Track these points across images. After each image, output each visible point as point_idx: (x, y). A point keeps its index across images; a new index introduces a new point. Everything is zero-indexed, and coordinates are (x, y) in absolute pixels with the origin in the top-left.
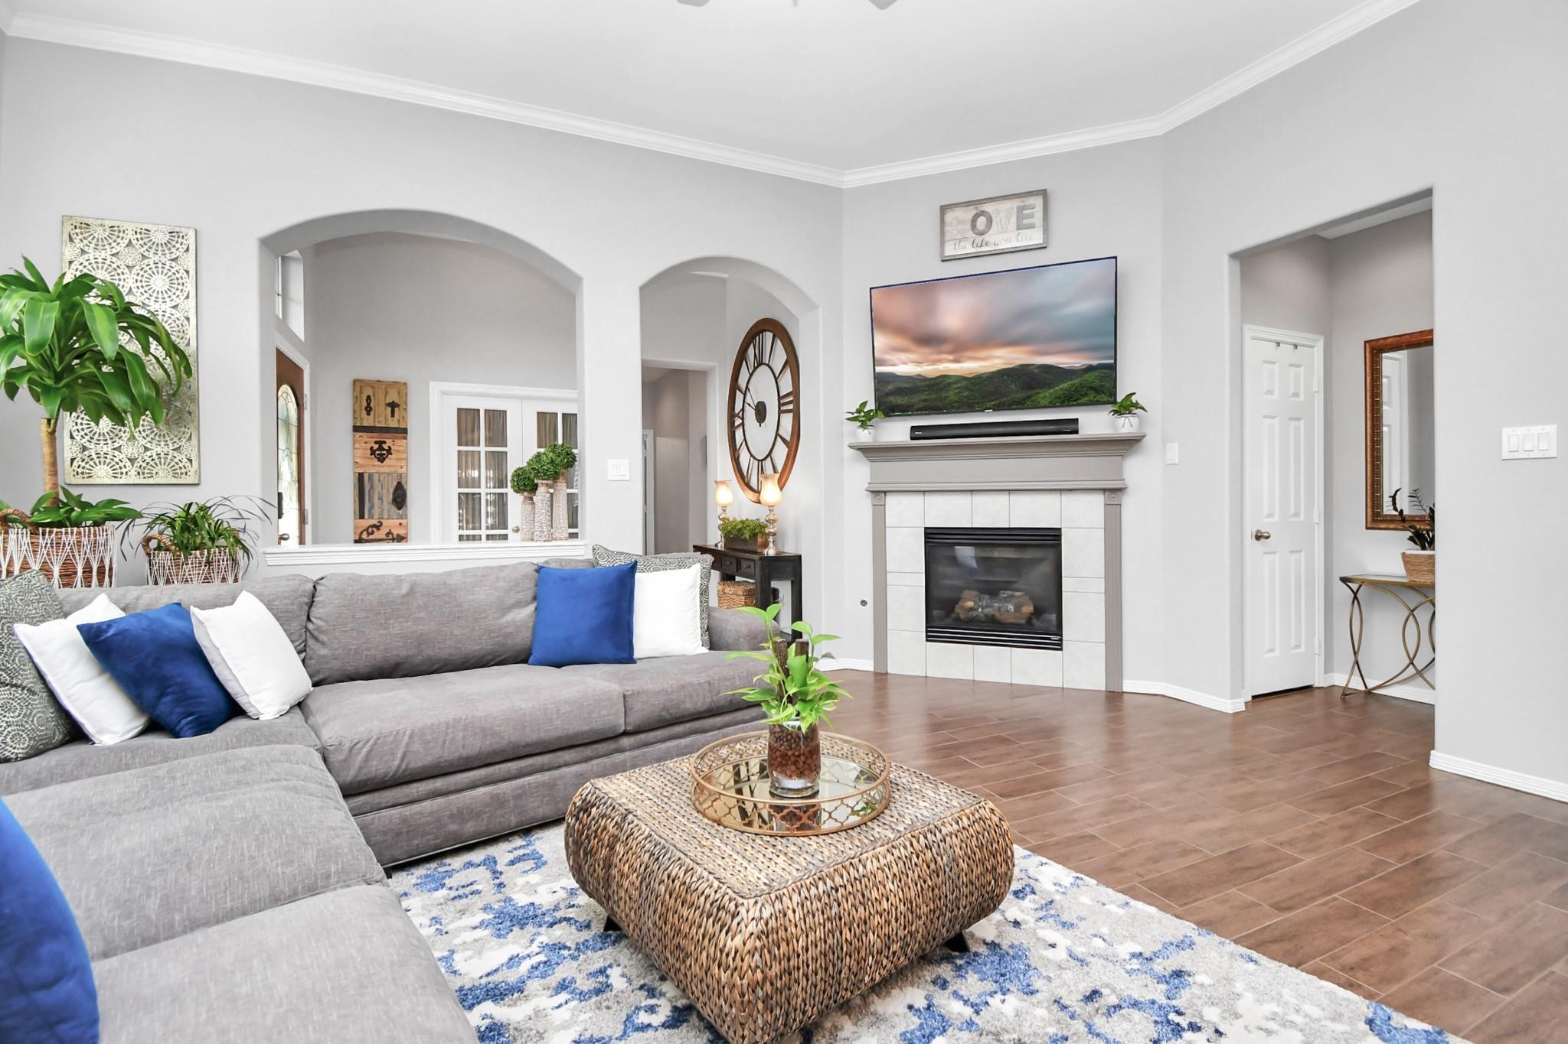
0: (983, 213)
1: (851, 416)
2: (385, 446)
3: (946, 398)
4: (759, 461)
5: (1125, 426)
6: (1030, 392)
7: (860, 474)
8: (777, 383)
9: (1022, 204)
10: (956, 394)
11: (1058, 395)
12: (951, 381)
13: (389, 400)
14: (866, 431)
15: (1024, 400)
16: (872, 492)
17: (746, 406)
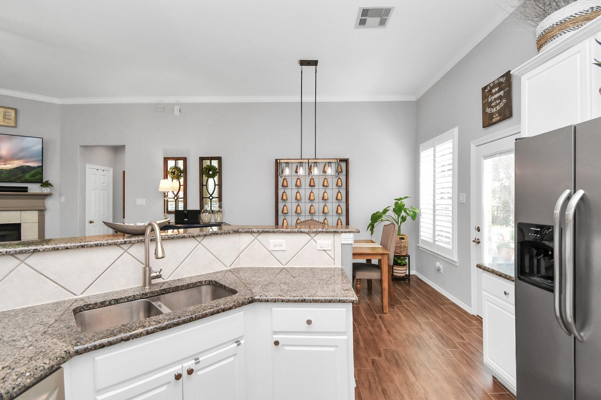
5: (45, 190)
12: (3, 171)
15: (22, 177)
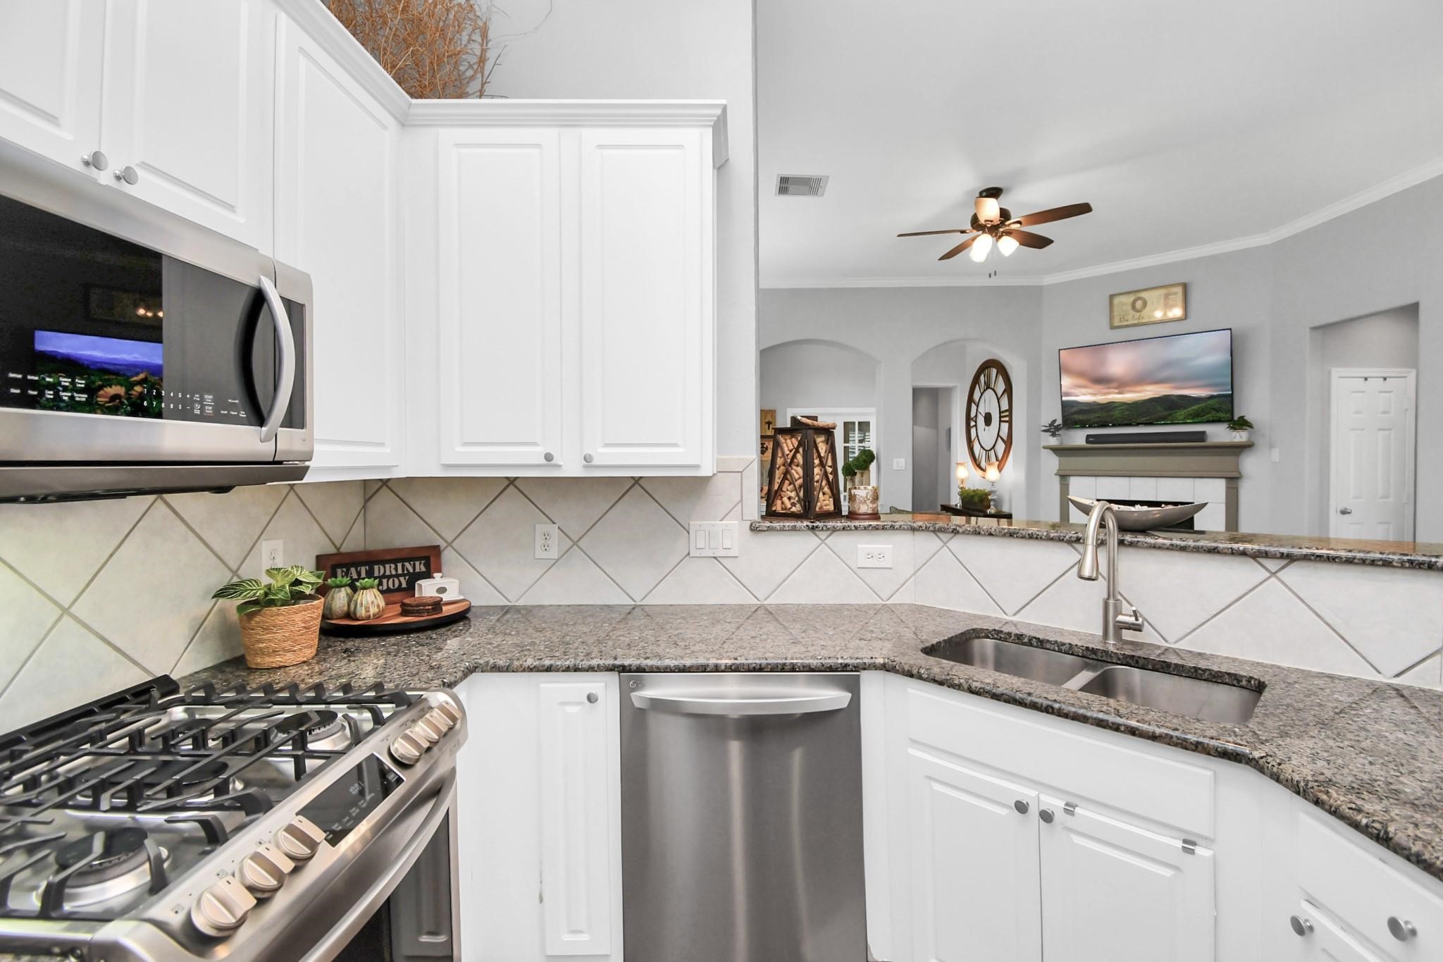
0: (1139, 298)
1: (1045, 428)
2: (765, 446)
3: (1113, 415)
4: (986, 451)
5: (1240, 437)
6: (1170, 412)
7: (1052, 463)
8: (998, 402)
9: (1167, 292)
10: (1119, 414)
11: (1190, 413)
12: (1116, 405)
13: (767, 420)
14: (1055, 438)
16: (1060, 476)
17: (978, 414)
